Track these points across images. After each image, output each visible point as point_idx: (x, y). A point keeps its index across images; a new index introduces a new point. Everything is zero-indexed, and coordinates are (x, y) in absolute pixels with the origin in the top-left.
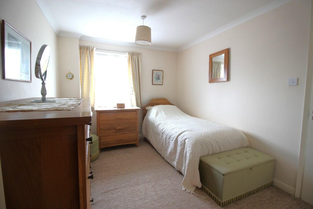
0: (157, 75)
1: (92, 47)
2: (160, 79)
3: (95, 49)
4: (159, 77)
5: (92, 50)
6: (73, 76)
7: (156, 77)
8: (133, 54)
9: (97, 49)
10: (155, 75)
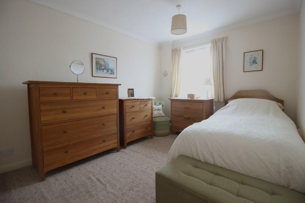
0: (251, 58)
1: (180, 48)
2: (257, 63)
3: (182, 48)
4: (256, 61)
5: (180, 50)
6: (167, 74)
7: (249, 61)
8: (216, 43)
9: (184, 48)
10: (249, 59)
